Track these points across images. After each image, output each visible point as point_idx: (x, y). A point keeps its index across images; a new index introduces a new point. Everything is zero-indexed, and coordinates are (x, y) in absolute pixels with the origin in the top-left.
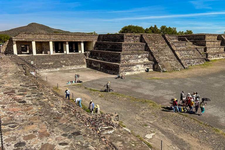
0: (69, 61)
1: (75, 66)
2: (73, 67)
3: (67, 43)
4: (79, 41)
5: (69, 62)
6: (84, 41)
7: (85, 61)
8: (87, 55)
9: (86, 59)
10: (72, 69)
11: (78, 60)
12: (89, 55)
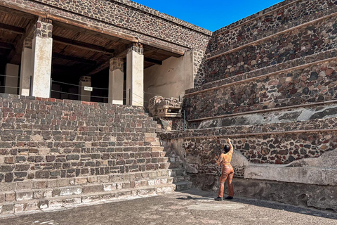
0: (37, 138)
1: (82, 179)
2: (66, 194)
3: (44, 27)
4: (120, 33)
5: (32, 148)
6: (149, 41)
7: (156, 145)
8: (167, 115)
9: (163, 137)
10: (55, 207)
11: (113, 139)
12: (173, 115)
